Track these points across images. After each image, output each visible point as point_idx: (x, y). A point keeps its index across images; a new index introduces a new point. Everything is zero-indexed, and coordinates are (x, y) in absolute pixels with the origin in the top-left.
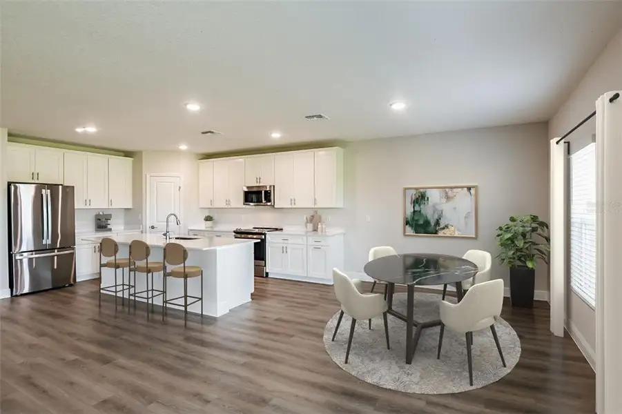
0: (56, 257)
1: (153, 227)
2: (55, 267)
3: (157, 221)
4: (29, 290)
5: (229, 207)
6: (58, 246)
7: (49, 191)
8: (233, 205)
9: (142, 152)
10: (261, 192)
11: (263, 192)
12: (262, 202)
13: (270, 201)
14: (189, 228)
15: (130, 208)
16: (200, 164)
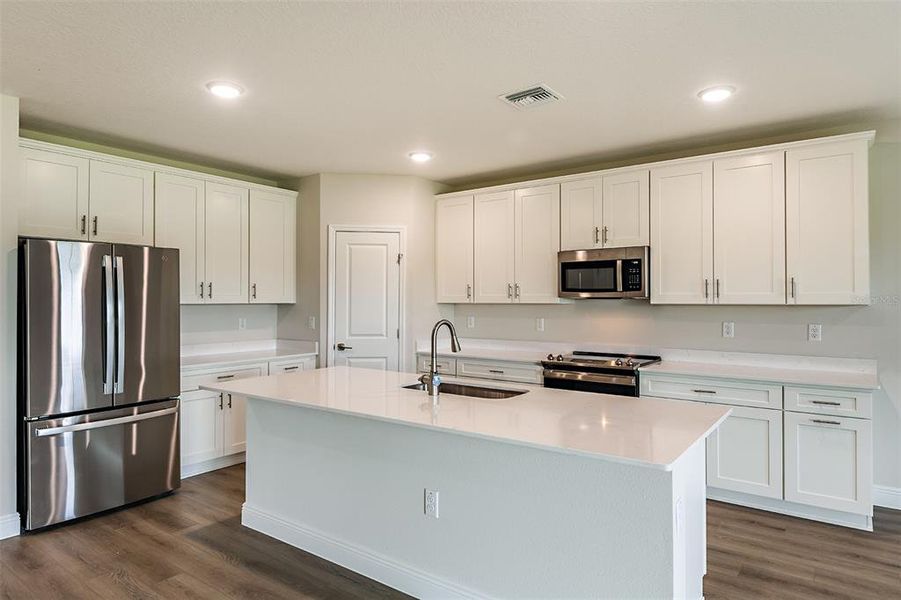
0: (135, 425)
1: (341, 348)
2: (134, 452)
3: (351, 335)
4: (76, 512)
5: (516, 301)
6: (140, 399)
7: (120, 260)
8: (525, 298)
9: (318, 175)
10: (613, 264)
11: (619, 263)
12: (615, 290)
13: (638, 287)
14: (419, 350)
15: (292, 302)
16: (439, 203)
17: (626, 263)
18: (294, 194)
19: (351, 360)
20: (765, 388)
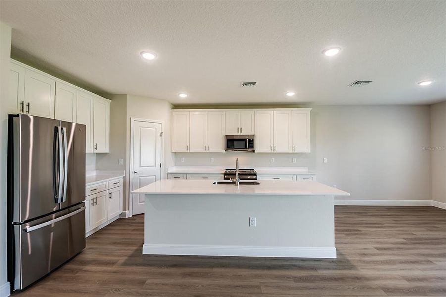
3: (140, 167)
5: (208, 152)
7: (65, 129)
9: (125, 95)
10: (245, 140)
11: (247, 139)
12: (245, 148)
13: (253, 147)
14: (168, 172)
15: (108, 152)
16: (173, 113)
17: (249, 140)
18: (110, 101)
19: (141, 178)
20: (291, 176)
